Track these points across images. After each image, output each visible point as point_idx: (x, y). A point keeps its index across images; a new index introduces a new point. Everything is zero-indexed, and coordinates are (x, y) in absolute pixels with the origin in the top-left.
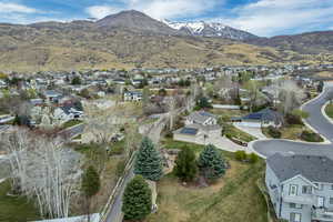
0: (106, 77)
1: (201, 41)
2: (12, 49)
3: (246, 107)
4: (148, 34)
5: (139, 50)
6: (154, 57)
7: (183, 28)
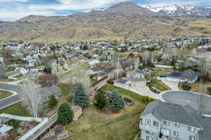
0: (103, 45)
1: (172, 20)
2: (59, 29)
3: (177, 68)
4: (135, 16)
5: (128, 27)
6: (137, 32)
7: (160, 11)
